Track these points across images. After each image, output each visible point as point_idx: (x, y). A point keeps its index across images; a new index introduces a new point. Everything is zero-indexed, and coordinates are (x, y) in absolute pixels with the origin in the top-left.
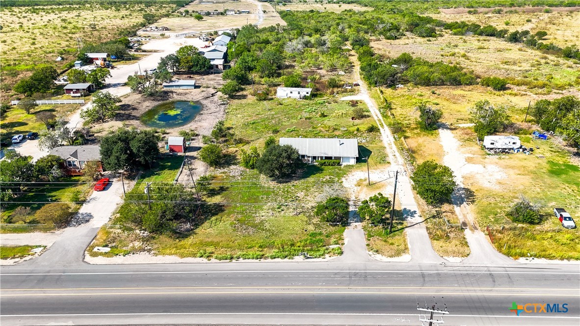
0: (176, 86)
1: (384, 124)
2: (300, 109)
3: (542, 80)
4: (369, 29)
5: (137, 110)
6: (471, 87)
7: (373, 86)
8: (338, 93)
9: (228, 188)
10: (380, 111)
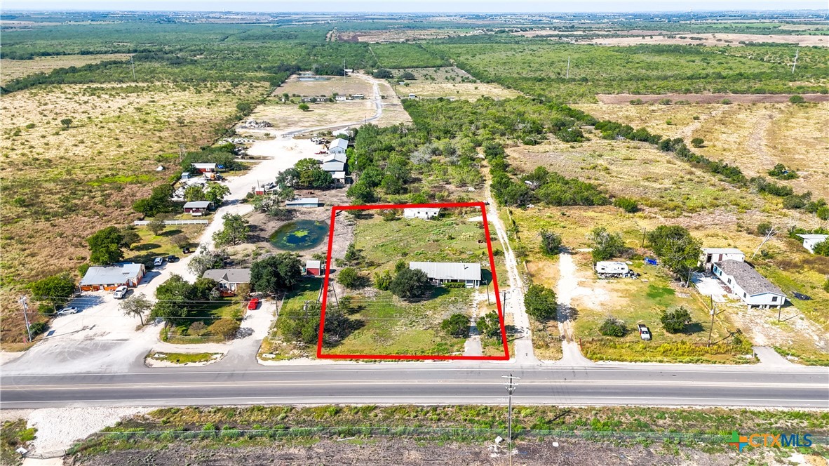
0: (299, 204)
1: (509, 248)
2: (427, 231)
3: (678, 201)
4: (506, 130)
5: (265, 231)
6: (604, 207)
7: (503, 205)
8: (466, 213)
9: (365, 307)
10: (507, 234)
